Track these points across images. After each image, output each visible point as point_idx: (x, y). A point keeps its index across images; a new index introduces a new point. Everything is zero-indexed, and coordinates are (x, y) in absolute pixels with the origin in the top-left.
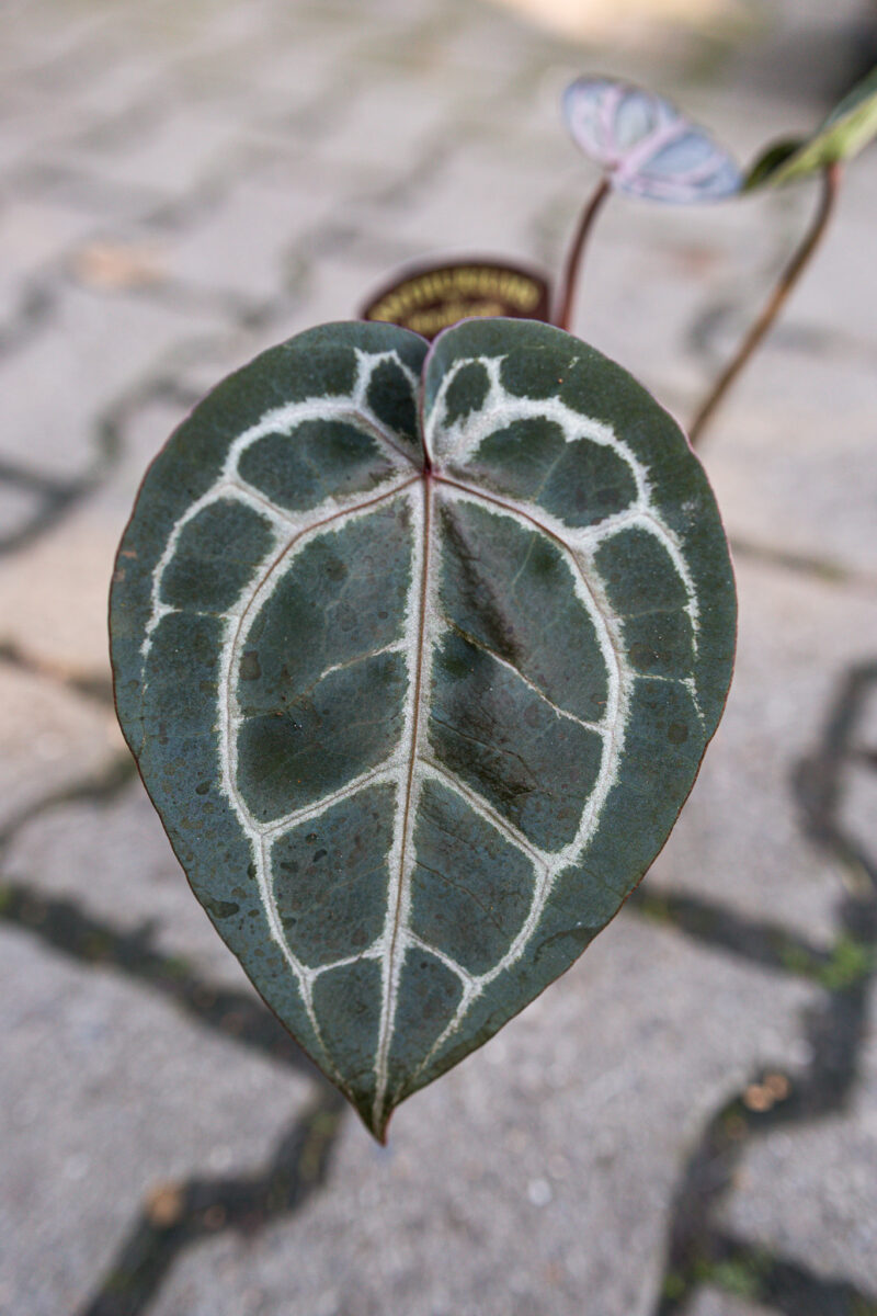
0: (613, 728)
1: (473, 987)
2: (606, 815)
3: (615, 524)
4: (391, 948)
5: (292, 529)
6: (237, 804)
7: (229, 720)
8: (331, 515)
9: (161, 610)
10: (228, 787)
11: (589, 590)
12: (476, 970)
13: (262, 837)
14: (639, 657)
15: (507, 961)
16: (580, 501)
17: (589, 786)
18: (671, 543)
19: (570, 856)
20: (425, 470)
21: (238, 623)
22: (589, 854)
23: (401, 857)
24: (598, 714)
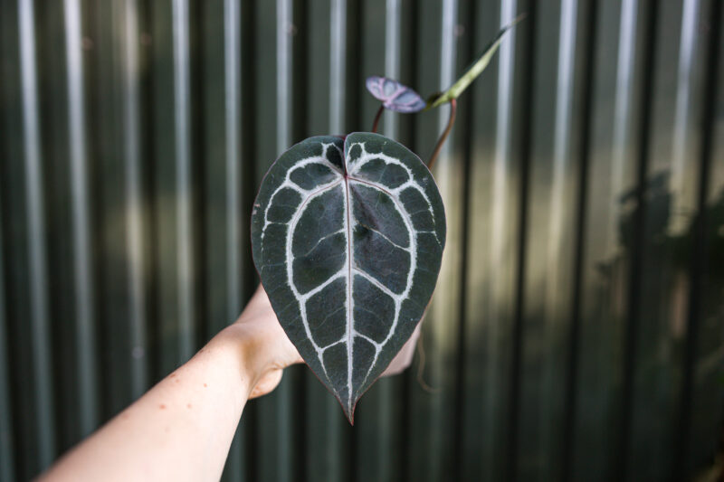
0: (412, 249)
1: (379, 347)
2: (414, 279)
3: (404, 186)
4: (349, 338)
5: (307, 196)
6: (293, 288)
7: (290, 258)
8: (319, 191)
9: (267, 223)
10: (290, 282)
11: (399, 207)
12: (379, 342)
13: (302, 299)
14: (417, 226)
15: (389, 337)
16: (393, 181)
17: (408, 271)
18: (422, 190)
19: (405, 295)
20: (345, 175)
21: (292, 225)
22: (412, 293)
23: (350, 304)
24: (407, 245)
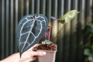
0: (41, 30)
1: (29, 45)
2: (39, 35)
3: (43, 21)
4: (25, 42)
5: (28, 20)
7: (22, 28)
8: (30, 20)
9: (21, 23)
10: (21, 32)
11: (41, 24)
12: (30, 44)
13: (21, 35)
14: (43, 27)
15: (32, 43)
17: (39, 33)
18: (45, 22)
19: (37, 37)
20: (35, 19)
21: (24, 24)
23: (28, 37)
